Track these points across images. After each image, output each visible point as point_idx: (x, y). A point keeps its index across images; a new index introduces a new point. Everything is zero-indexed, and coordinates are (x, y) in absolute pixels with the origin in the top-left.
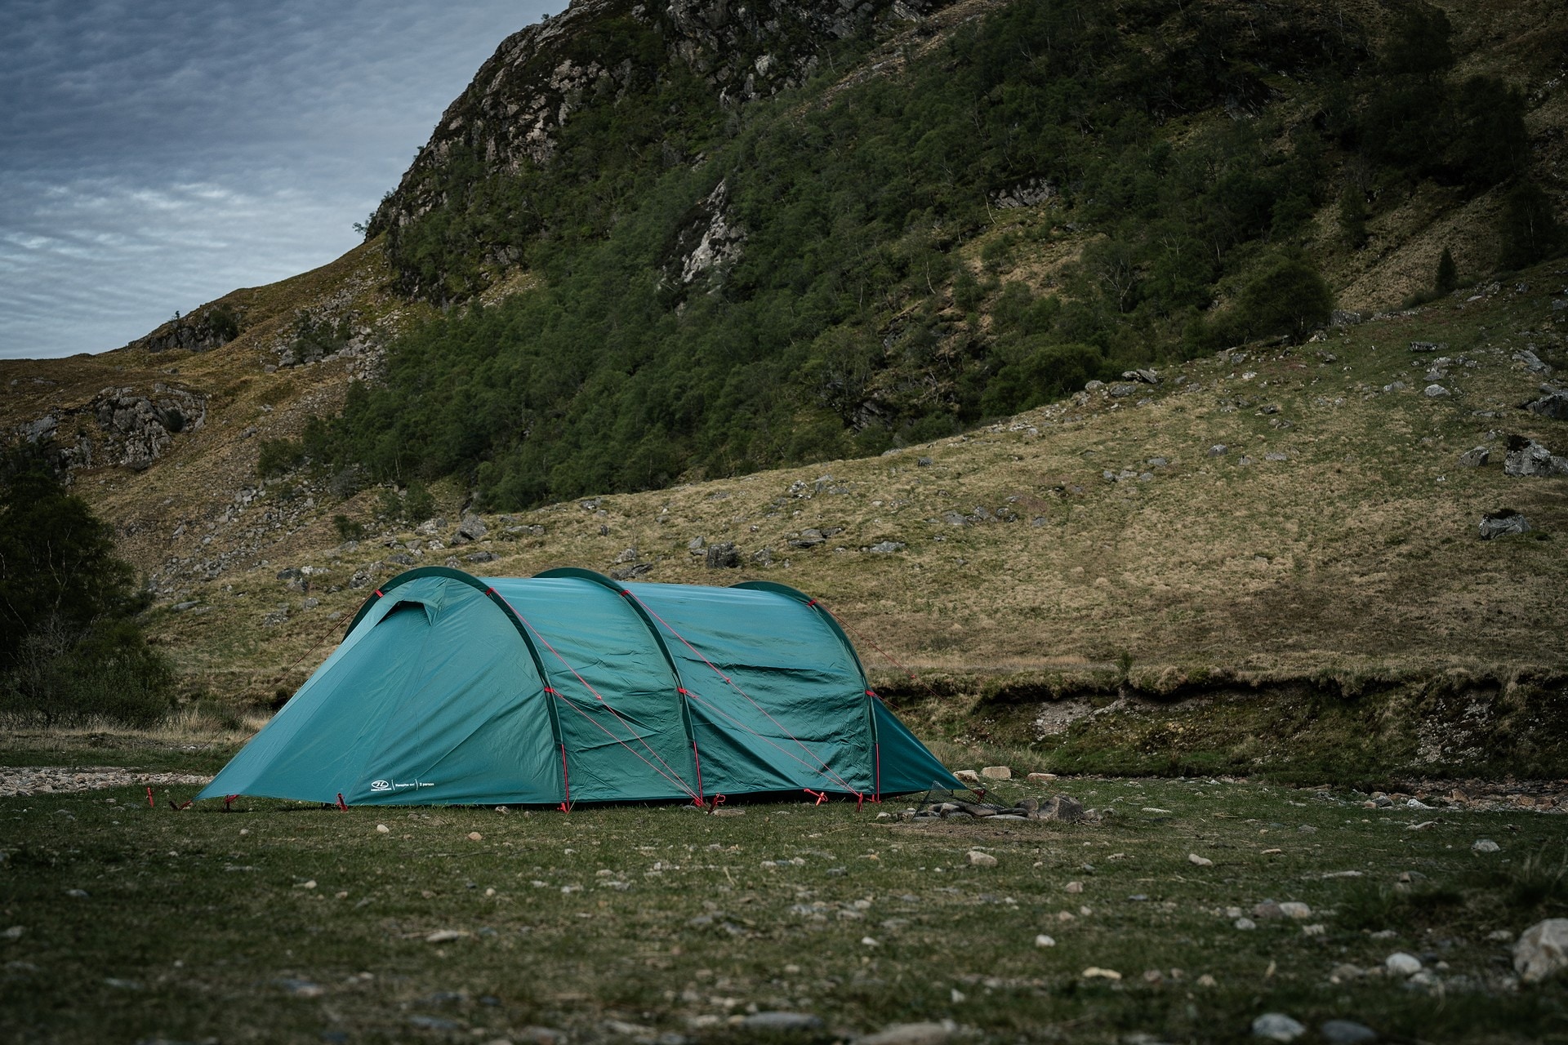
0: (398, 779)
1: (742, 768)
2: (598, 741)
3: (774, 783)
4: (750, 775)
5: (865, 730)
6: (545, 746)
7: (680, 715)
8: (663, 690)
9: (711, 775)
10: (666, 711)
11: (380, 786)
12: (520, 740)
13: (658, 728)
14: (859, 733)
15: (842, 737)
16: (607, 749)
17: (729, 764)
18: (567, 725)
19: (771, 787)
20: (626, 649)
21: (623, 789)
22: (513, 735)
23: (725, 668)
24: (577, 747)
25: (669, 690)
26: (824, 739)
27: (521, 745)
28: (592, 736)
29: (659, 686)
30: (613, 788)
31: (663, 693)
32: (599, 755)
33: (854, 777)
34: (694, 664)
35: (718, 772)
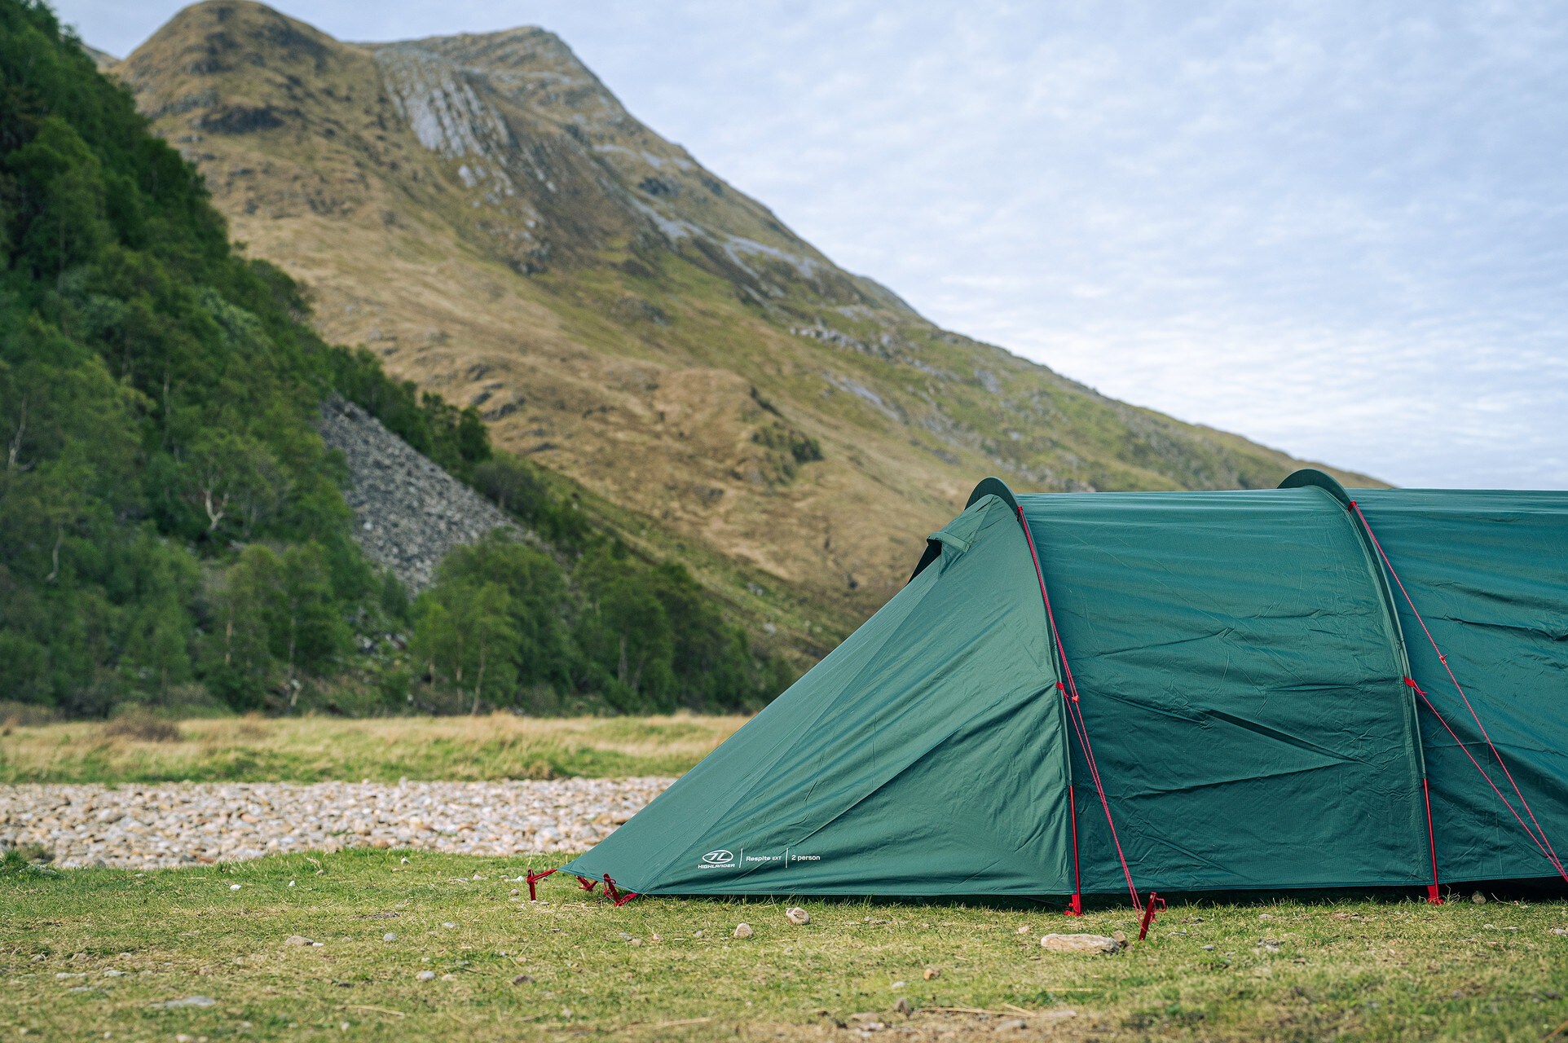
0: (746, 850)
2: (1182, 776)
6: (1047, 787)
7: (1407, 727)
8: (1369, 681)
9: (1473, 839)
10: (1373, 721)
11: (721, 861)
12: (998, 780)
13: (1349, 753)
16: (1217, 792)
20: (1302, 608)
22: (988, 769)
24: (1131, 788)
25: (1384, 680)
27: (1002, 786)
28: (1176, 768)
29: (1359, 673)
30: (1220, 865)
31: (1369, 687)
32: (1194, 804)
35: (1495, 836)
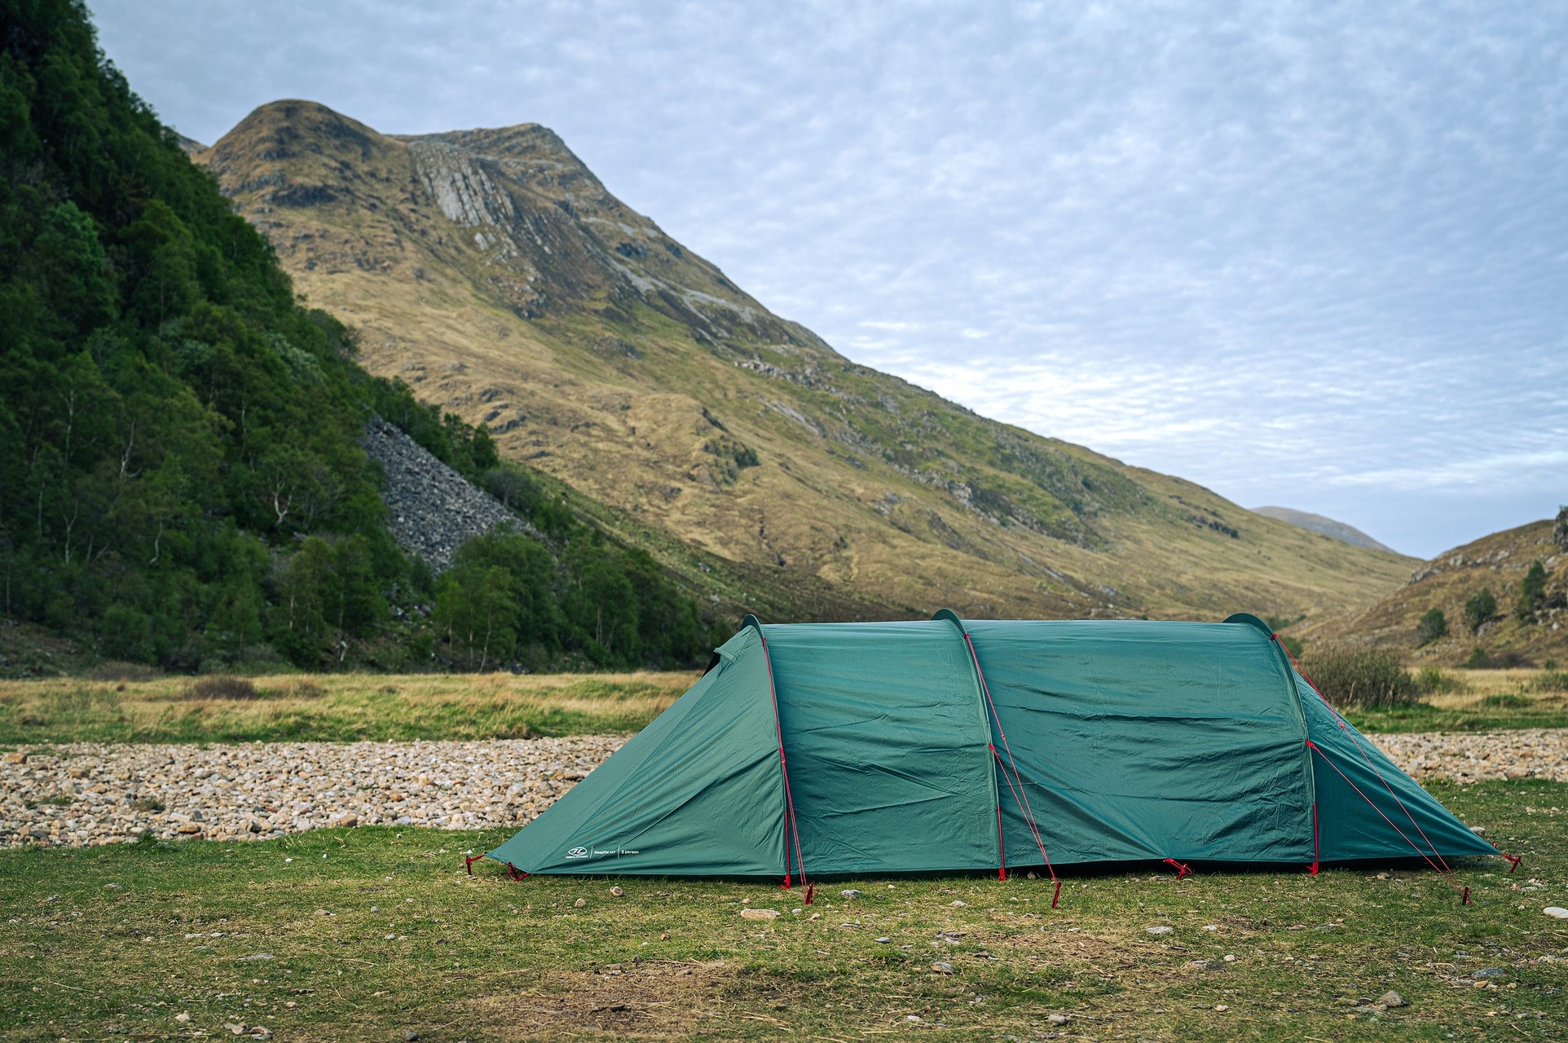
0: (596, 846)
1: (1076, 834)
2: (860, 804)
3: (1121, 852)
4: (1085, 843)
5: (1303, 787)
6: (773, 811)
7: (991, 774)
8: (968, 746)
9: (1027, 841)
10: (969, 770)
11: (579, 854)
12: (744, 806)
13: (954, 789)
14: (1293, 791)
15: (1264, 795)
17: (1057, 831)
18: (811, 788)
19: (1114, 857)
20: (931, 700)
21: (885, 859)
22: (738, 799)
23: (1088, 719)
24: (823, 811)
25: (977, 745)
26: (1233, 799)
27: (746, 809)
28: (850, 799)
29: (962, 741)
30: (875, 857)
31: (968, 750)
33: (1276, 843)
34: (1038, 715)
35: (1039, 838)
